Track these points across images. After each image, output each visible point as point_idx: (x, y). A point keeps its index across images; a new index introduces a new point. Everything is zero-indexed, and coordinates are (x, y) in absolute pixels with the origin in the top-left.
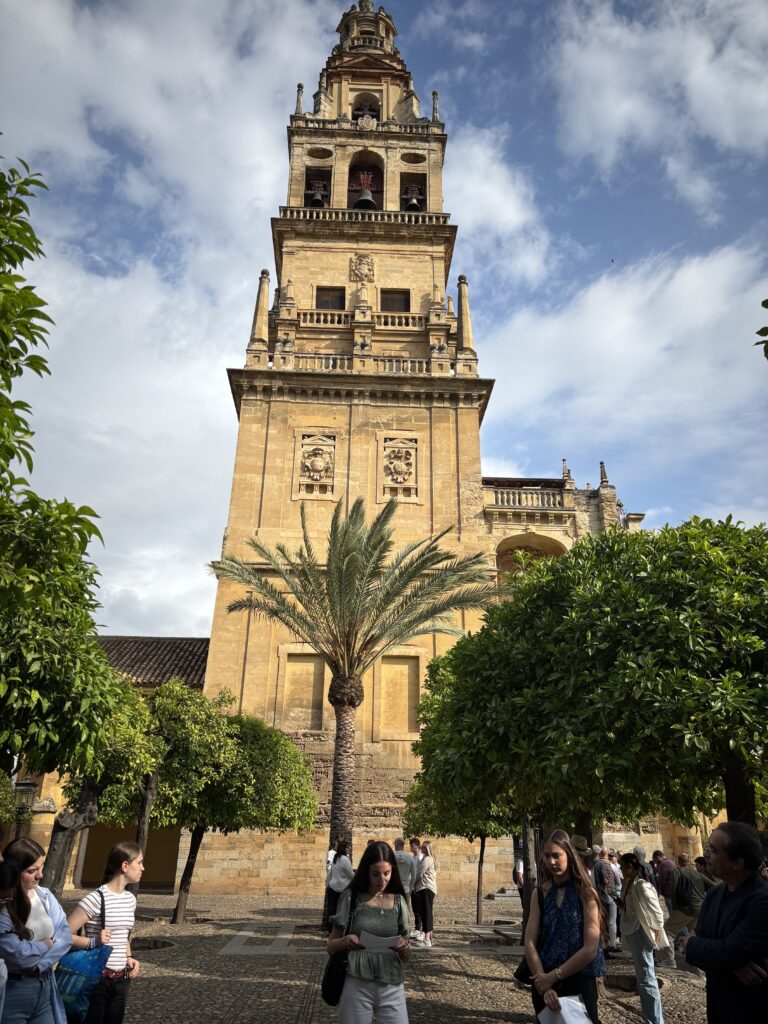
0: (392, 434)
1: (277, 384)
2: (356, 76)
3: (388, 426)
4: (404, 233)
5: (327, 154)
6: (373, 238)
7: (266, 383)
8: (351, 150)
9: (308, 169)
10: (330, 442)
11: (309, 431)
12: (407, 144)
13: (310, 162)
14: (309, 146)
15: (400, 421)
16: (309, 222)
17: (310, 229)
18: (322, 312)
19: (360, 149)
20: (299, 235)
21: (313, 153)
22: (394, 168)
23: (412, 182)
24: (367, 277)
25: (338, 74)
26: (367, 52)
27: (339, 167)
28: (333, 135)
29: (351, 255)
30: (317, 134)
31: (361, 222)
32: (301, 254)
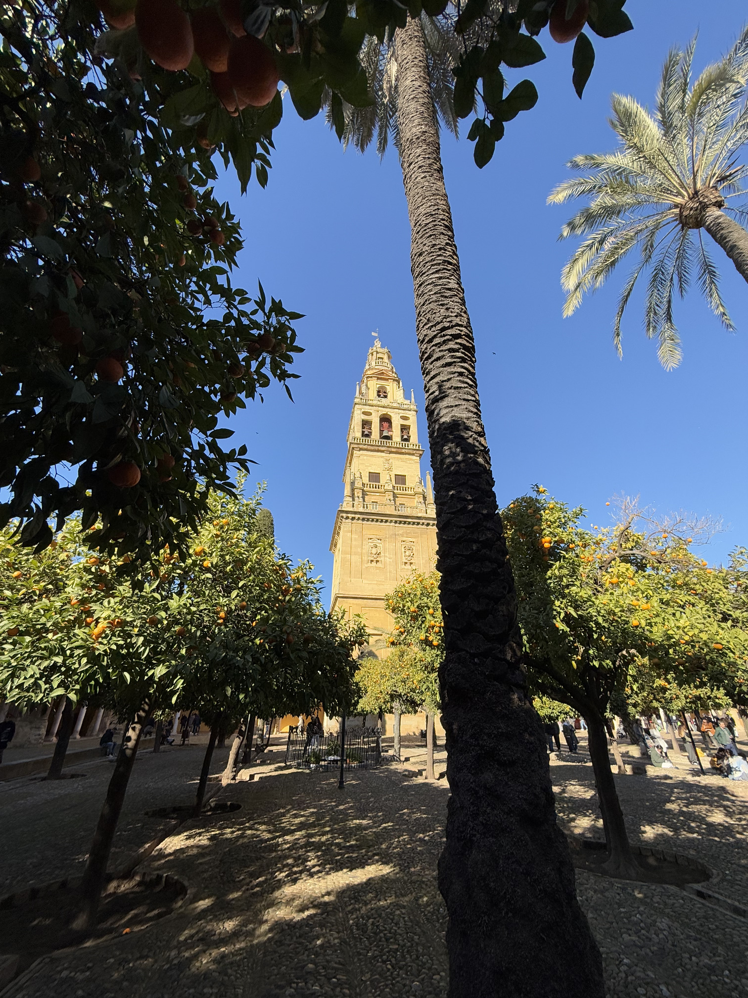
0: (404, 539)
1: (357, 516)
2: (378, 378)
3: (402, 535)
4: (403, 451)
5: (370, 414)
6: (391, 452)
7: (353, 516)
8: (380, 413)
9: (363, 421)
10: (379, 541)
11: (371, 537)
12: (402, 411)
13: (364, 417)
14: (363, 410)
15: (407, 533)
16: (365, 445)
17: (365, 447)
18: (372, 483)
19: (384, 413)
20: (361, 449)
21: (364, 413)
22: (397, 422)
23: (404, 428)
24: (389, 469)
25: (371, 377)
26: (382, 368)
27: (375, 420)
28: (372, 406)
29: (382, 459)
30: (366, 405)
31: (386, 445)
32: (362, 457)
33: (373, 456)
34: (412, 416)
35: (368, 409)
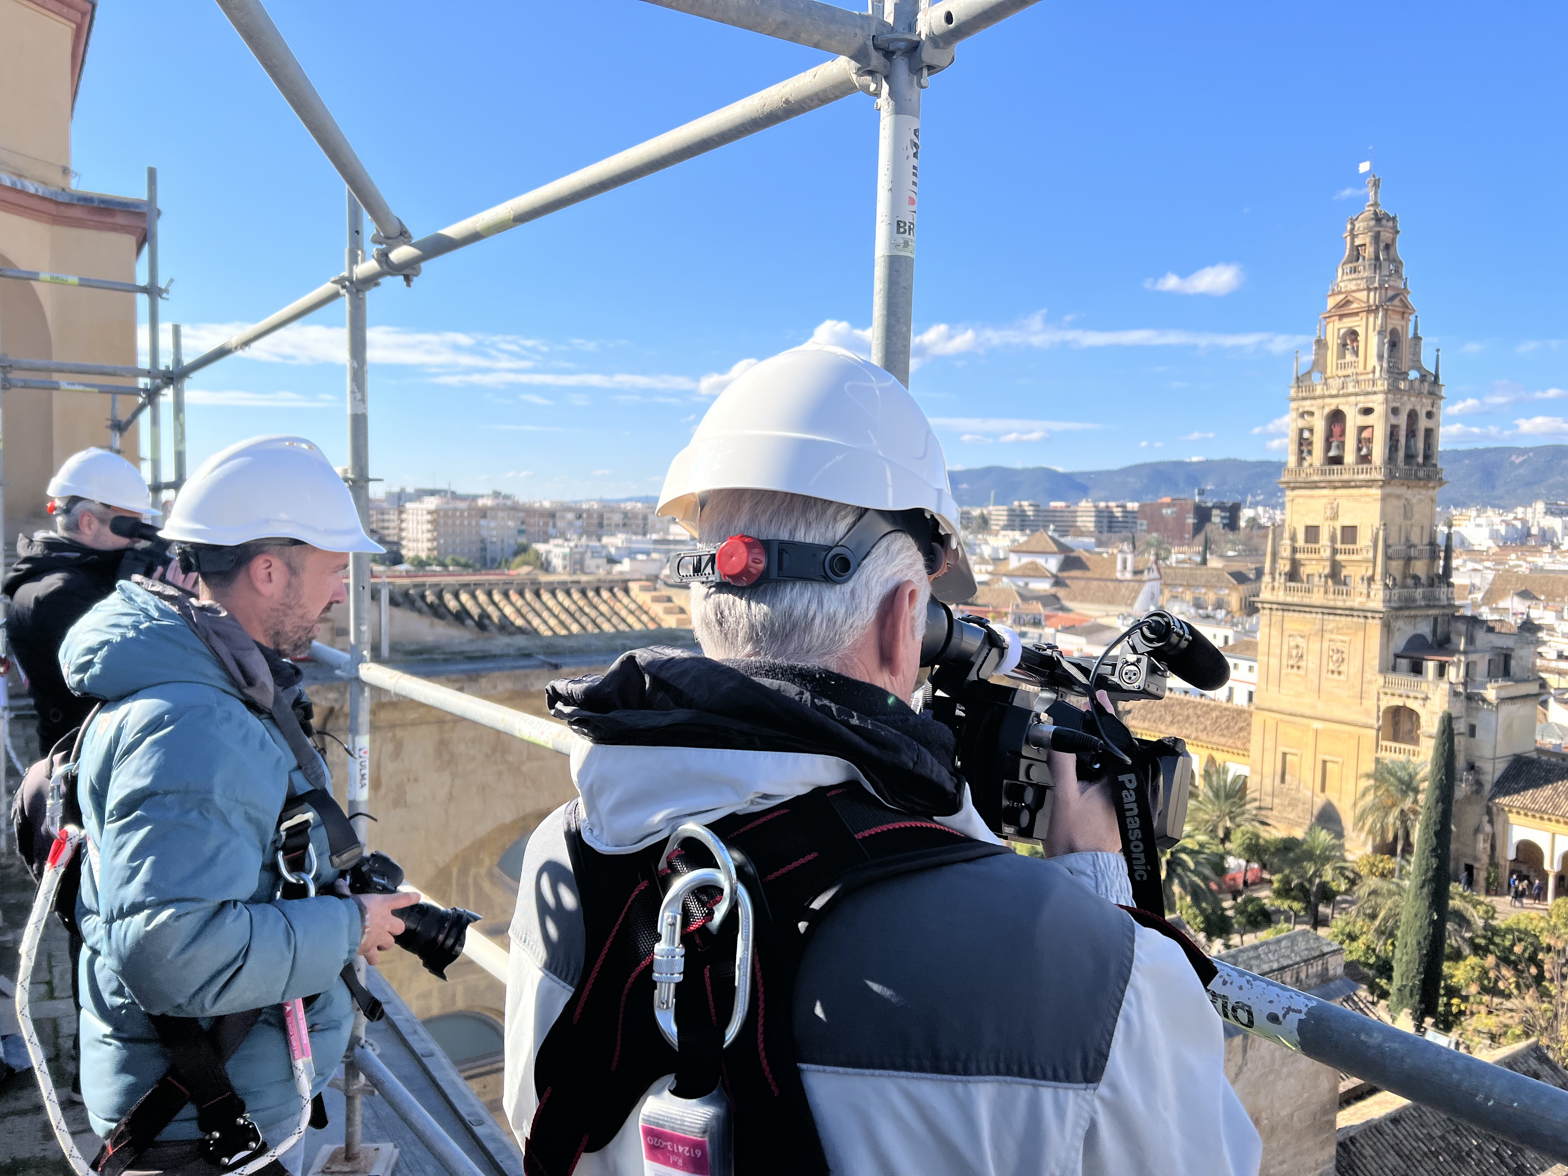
0: (1333, 636)
2: (1341, 317)
3: (1331, 632)
5: (1311, 415)
6: (1335, 488)
7: (1270, 606)
8: (1327, 410)
9: (1300, 430)
10: (1302, 640)
11: (1292, 633)
12: (1365, 398)
13: (1301, 423)
14: (1301, 409)
15: (1338, 629)
19: (1333, 407)
20: (1293, 489)
21: (1302, 415)
22: (1353, 421)
23: (1366, 433)
24: (1335, 517)
26: (1352, 286)
27: (1319, 425)
28: (1314, 398)
29: (1324, 501)
30: (1304, 399)
31: (1328, 478)
32: (1296, 501)
33: (1311, 497)
34: (1378, 403)
35: (1307, 405)
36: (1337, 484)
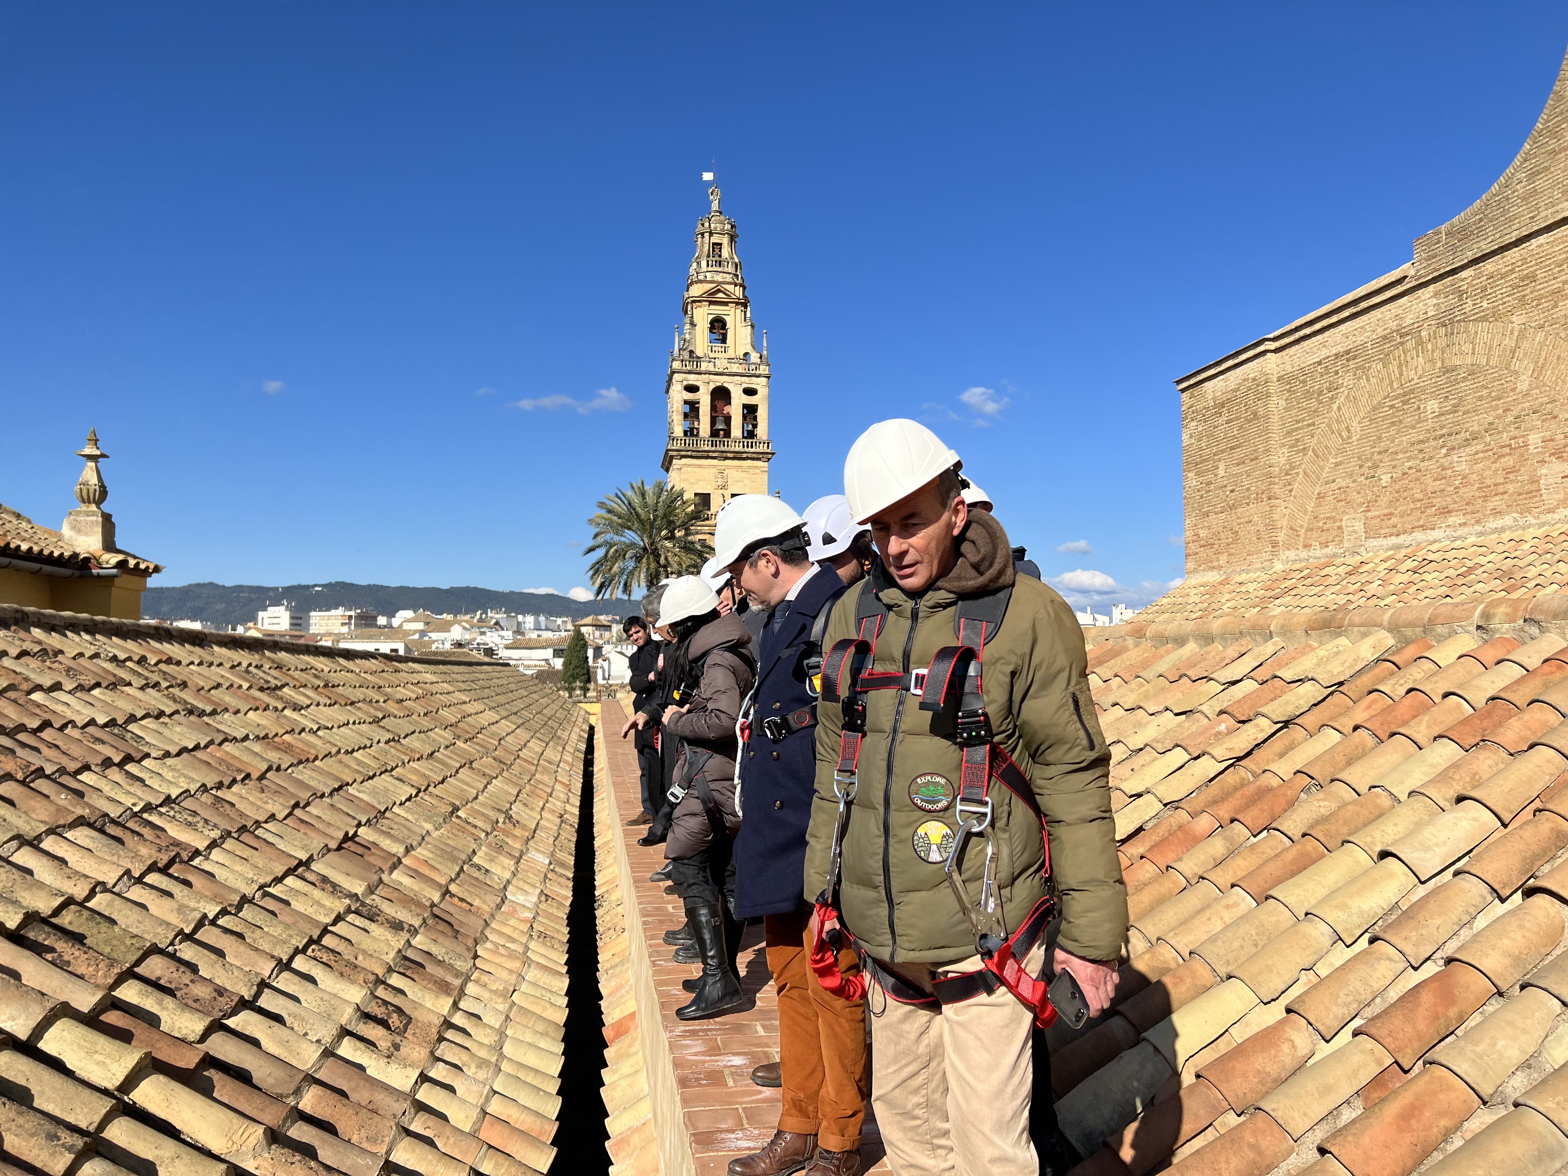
2: (711, 303)
4: (745, 454)
5: (696, 389)
6: (726, 458)
8: (712, 386)
9: (686, 403)
12: (747, 379)
13: (688, 396)
14: (685, 383)
16: (689, 449)
17: (689, 452)
19: (719, 384)
20: (682, 457)
21: (688, 389)
22: (738, 399)
23: (750, 411)
24: (723, 487)
25: (700, 301)
26: (719, 278)
27: (704, 399)
28: (700, 374)
29: (714, 470)
30: (690, 372)
31: (718, 448)
32: (684, 469)
33: (700, 466)
34: (760, 384)
35: (692, 379)
36: (729, 455)
